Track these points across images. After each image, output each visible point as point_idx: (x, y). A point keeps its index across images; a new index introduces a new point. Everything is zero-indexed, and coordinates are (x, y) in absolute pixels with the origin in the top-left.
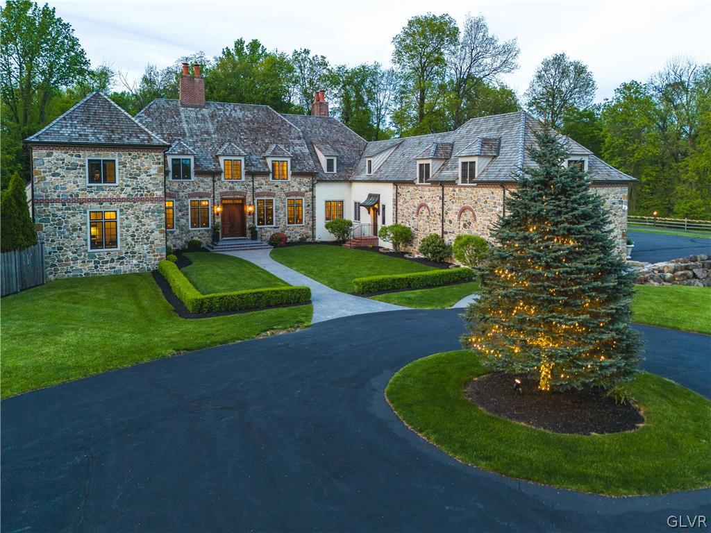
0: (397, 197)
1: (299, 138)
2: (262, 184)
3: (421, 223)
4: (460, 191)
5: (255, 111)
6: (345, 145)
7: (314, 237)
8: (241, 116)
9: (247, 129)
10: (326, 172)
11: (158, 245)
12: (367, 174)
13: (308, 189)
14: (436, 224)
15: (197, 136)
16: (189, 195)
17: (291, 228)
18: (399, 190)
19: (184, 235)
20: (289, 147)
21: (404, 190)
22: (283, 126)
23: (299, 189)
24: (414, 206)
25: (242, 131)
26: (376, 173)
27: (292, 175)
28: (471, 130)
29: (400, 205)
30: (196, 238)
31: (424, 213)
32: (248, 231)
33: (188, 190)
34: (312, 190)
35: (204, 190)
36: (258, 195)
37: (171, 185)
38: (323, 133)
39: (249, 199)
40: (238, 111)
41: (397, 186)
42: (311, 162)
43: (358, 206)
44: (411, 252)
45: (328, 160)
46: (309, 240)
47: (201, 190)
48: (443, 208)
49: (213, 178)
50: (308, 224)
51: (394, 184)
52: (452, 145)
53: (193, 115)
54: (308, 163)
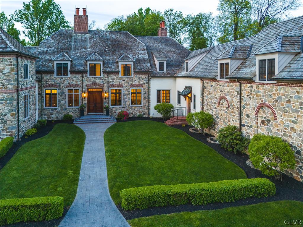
0: (203, 89)
1: (143, 50)
2: (114, 79)
3: (221, 112)
4: (258, 87)
5: (119, 34)
6: (174, 53)
7: (149, 114)
8: (109, 37)
9: (111, 45)
10: (158, 71)
11: (10, 124)
12: (185, 72)
13: (145, 82)
14: (234, 116)
15: (78, 49)
16: (66, 86)
17: (134, 108)
18: (205, 84)
19: (64, 111)
20: (135, 55)
21: (208, 84)
22: (134, 42)
23: (139, 83)
24: (216, 98)
25: (107, 46)
26: (191, 71)
27: (134, 73)
28: (269, 33)
29: (206, 96)
30: (70, 113)
31: (224, 105)
32: (105, 110)
33: (67, 83)
34: (148, 83)
35: (76, 83)
36: (112, 86)
37: (55, 79)
38: (161, 46)
39: (105, 89)
40: (108, 35)
41: (203, 81)
42: (149, 65)
43: (179, 94)
44: (214, 135)
45: (160, 63)
46: (146, 116)
47: (74, 83)
48: (240, 102)
49: (82, 75)
50: (145, 105)
51: (201, 79)
52: (251, 47)
53: (80, 37)
54: (146, 65)
